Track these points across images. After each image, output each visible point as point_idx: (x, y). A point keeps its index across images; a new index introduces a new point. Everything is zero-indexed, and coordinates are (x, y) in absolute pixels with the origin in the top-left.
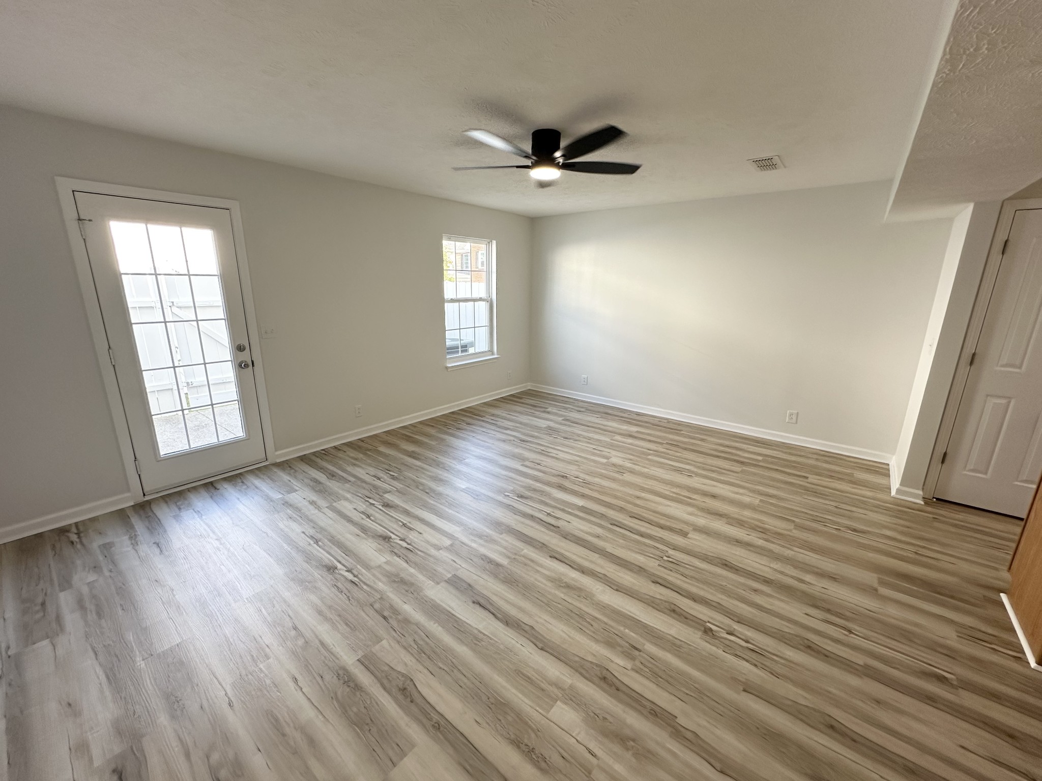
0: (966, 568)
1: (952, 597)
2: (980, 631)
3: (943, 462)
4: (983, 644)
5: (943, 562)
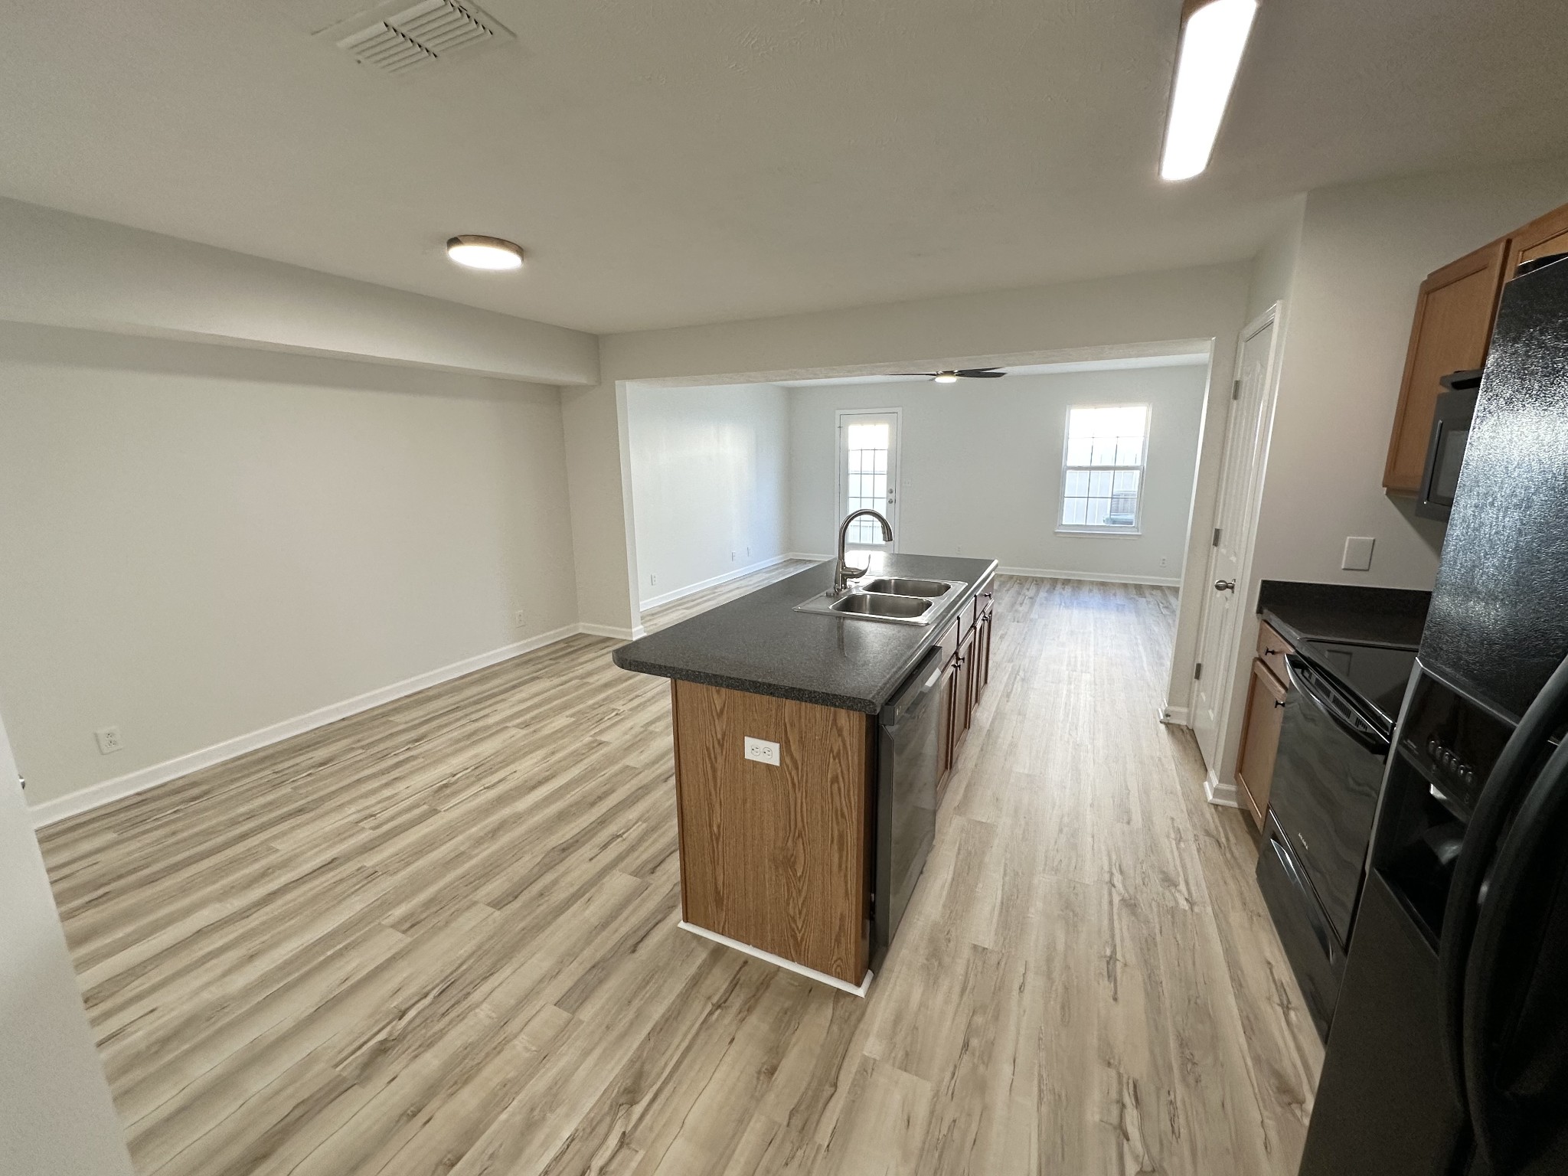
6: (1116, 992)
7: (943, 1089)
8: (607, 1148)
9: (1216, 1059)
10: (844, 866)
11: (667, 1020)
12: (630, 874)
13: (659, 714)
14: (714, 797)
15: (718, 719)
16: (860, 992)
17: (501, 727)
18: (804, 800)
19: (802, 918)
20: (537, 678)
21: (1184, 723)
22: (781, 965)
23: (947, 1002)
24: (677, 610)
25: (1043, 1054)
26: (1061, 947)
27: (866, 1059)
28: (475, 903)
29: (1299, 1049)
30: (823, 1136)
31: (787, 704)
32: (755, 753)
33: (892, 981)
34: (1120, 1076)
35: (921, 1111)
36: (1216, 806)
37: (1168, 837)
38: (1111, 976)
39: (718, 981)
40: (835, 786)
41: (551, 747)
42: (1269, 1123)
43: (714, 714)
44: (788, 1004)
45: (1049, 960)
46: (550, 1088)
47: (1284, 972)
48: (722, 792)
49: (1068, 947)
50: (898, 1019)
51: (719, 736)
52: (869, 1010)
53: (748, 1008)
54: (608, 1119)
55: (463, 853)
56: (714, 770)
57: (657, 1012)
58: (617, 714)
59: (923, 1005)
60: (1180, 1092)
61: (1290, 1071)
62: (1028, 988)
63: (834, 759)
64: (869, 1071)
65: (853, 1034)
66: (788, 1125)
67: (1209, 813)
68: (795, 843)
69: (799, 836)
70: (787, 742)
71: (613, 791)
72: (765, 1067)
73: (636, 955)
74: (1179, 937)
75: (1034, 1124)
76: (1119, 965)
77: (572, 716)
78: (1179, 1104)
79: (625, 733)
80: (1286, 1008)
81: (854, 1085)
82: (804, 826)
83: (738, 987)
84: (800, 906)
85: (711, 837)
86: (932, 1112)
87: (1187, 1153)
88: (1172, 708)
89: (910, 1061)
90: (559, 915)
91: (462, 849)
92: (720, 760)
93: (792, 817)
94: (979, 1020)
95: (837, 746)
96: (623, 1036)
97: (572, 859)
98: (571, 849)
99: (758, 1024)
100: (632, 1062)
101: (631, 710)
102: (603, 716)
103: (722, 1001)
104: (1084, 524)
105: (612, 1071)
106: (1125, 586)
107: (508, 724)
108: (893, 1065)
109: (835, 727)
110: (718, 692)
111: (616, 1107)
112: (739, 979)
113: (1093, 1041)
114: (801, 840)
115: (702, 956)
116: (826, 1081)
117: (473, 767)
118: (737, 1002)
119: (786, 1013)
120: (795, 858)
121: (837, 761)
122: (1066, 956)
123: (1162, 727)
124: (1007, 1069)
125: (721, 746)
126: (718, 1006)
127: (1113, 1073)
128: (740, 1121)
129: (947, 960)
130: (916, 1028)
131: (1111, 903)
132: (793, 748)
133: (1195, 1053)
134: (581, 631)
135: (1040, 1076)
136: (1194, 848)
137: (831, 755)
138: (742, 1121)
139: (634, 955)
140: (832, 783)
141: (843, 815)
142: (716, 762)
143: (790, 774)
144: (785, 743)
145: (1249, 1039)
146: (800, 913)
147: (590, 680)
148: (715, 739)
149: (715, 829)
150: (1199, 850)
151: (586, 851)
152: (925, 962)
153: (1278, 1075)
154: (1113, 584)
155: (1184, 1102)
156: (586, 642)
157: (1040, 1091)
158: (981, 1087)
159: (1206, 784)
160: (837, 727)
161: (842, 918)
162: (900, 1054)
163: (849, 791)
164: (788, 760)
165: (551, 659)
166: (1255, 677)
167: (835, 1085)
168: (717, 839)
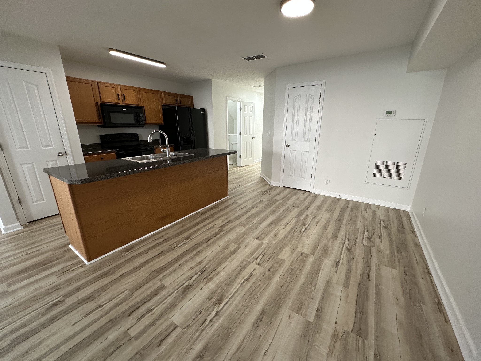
0: (52, 245)
1: (51, 262)
2: (66, 267)
3: (21, 204)
4: (69, 271)
5: (42, 249)
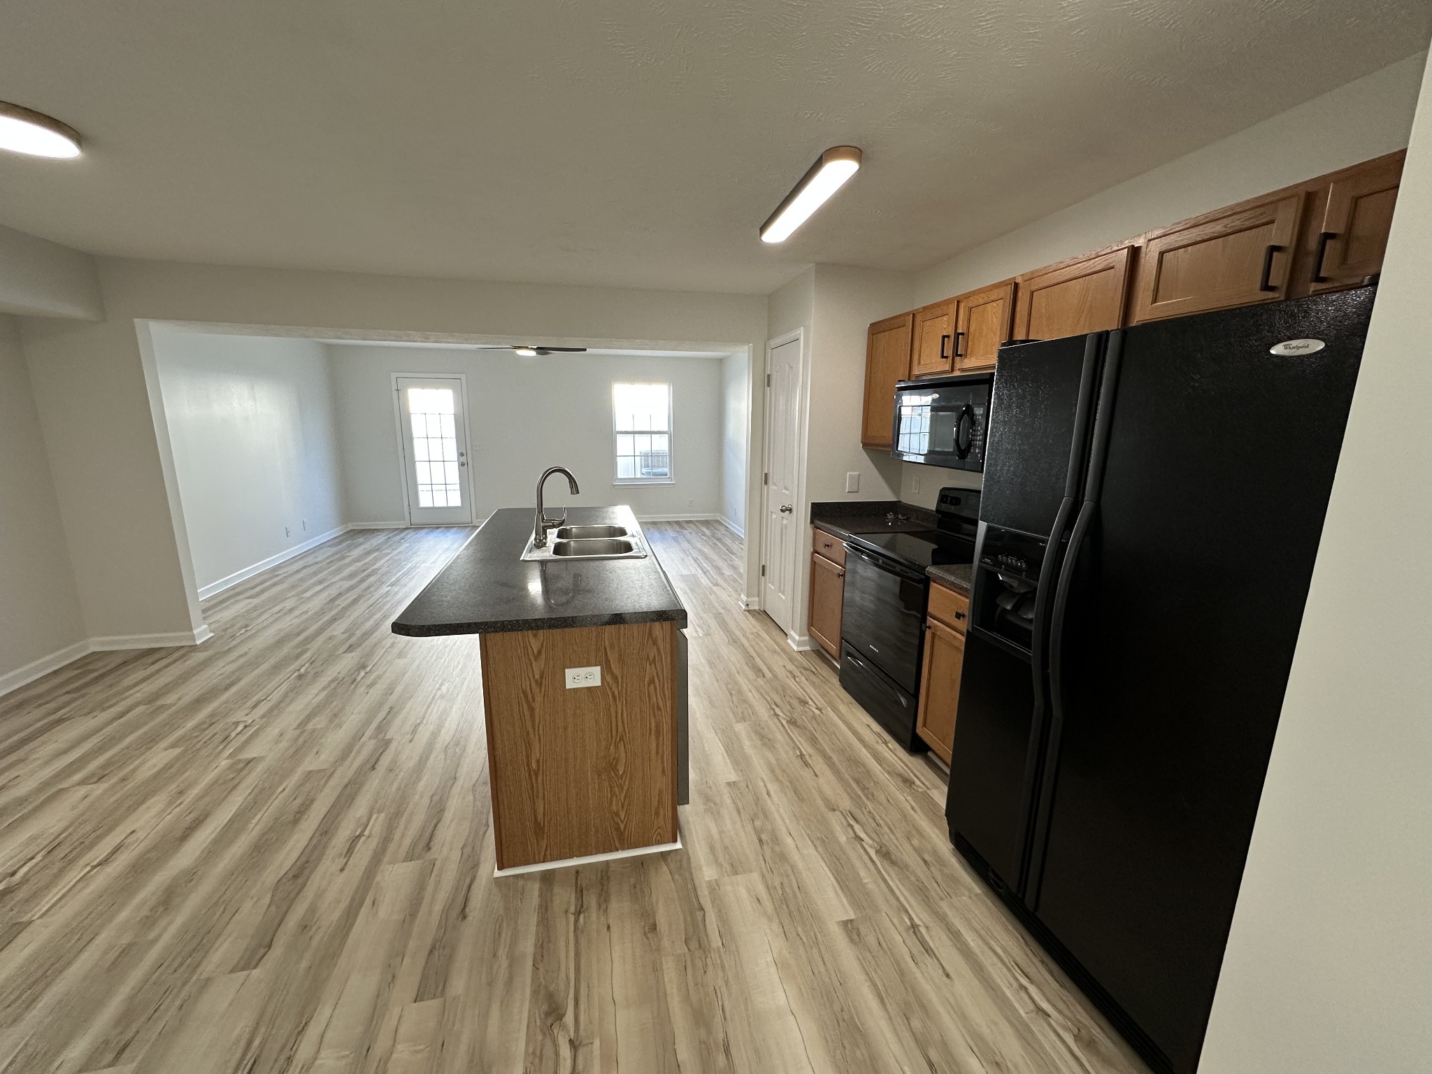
6: (815, 773)
7: (765, 871)
8: (565, 1060)
9: (875, 782)
10: (660, 751)
11: (542, 946)
12: (404, 861)
13: (307, 712)
14: (532, 736)
15: (536, 660)
16: (678, 846)
17: (49, 793)
18: (624, 708)
19: (625, 809)
20: (60, 721)
21: (757, 608)
22: (608, 859)
23: (734, 823)
24: (236, 601)
25: (801, 822)
26: (774, 762)
27: (709, 882)
28: (208, 980)
29: (900, 759)
30: (716, 942)
31: (606, 630)
32: (578, 681)
33: (693, 828)
34: (842, 813)
35: (761, 890)
36: (800, 652)
37: (788, 677)
38: (806, 764)
39: (564, 897)
40: (652, 686)
41: (173, 788)
42: (909, 798)
43: (531, 657)
44: (632, 881)
45: (773, 771)
46: (471, 1062)
47: (876, 727)
48: (541, 726)
49: (777, 760)
50: (712, 849)
51: (537, 676)
52: (691, 853)
53: (604, 898)
54: (548, 1043)
55: (130, 945)
56: (532, 710)
57: (528, 946)
58: (246, 727)
59: (721, 832)
60: (870, 805)
61: (902, 771)
62: (772, 793)
63: (650, 665)
64: (717, 888)
65: (691, 874)
66: (689, 950)
67: (799, 657)
68: (616, 747)
69: (620, 741)
70: (608, 661)
71: (312, 801)
72: (647, 928)
73: (470, 918)
74: (824, 729)
75: (821, 860)
76: (807, 757)
77: (173, 746)
78: (872, 811)
79: (277, 742)
80: (886, 743)
81: (713, 902)
82: (625, 730)
83: (585, 892)
84: (622, 799)
85: (530, 775)
86: (767, 887)
87: (888, 831)
88: (750, 599)
89: (736, 868)
90: (347, 935)
91: (125, 940)
92: (539, 699)
93: (614, 725)
94: (758, 823)
95: (653, 653)
96: (510, 982)
97: (316, 881)
98: (306, 872)
99: (619, 905)
100: (535, 992)
101: (263, 717)
102: (227, 732)
103: (579, 907)
104: (633, 477)
105: (523, 1008)
106: (669, 523)
107: (64, 785)
108: (728, 876)
109: (650, 639)
110: (535, 636)
111: (548, 1030)
112: (581, 885)
113: (820, 802)
114: (622, 743)
115: (536, 887)
116: (694, 909)
117: (43, 853)
118: (592, 900)
119: (635, 887)
120: (617, 761)
121: (653, 665)
122: (779, 765)
123: (747, 613)
124: (789, 841)
125: (539, 684)
126: (578, 913)
127: (837, 813)
128: (655, 970)
129: (718, 800)
130: (726, 848)
131: (783, 725)
132: (613, 666)
133: (865, 783)
134: (93, 649)
135: (808, 835)
136: (804, 679)
137: (648, 663)
138: (657, 969)
139: (466, 921)
140: (649, 685)
141: (659, 709)
142: (534, 700)
143: (611, 689)
144: (606, 663)
145: (880, 765)
146: (623, 807)
147: (170, 699)
148: (532, 679)
149: (534, 766)
150: (807, 679)
151: (329, 864)
152: (704, 807)
153: (900, 775)
154: (660, 522)
155: (874, 809)
156: (119, 660)
157: (812, 842)
158: (783, 857)
159: (789, 641)
160: (652, 638)
161: (660, 792)
162: (728, 867)
163: (663, 686)
164: (608, 678)
165: (67, 693)
166: (814, 564)
167: (702, 909)
168: (537, 774)
